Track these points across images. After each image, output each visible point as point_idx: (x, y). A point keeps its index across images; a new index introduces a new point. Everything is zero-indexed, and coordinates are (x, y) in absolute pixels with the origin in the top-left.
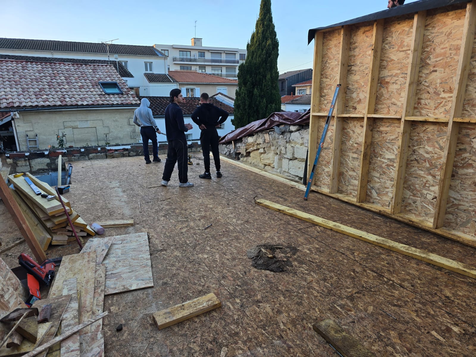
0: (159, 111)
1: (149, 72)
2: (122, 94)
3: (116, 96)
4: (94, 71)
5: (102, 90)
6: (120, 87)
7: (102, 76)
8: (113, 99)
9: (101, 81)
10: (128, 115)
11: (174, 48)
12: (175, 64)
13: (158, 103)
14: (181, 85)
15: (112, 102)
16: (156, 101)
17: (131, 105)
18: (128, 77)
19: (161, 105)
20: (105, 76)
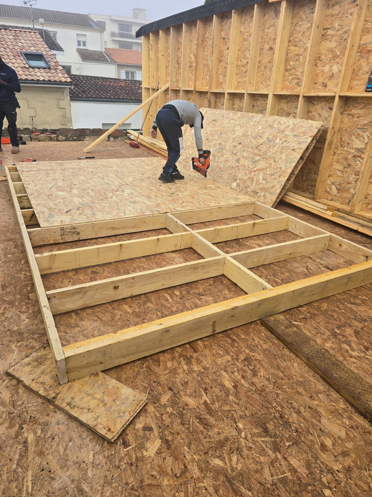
0: (93, 93)
1: (82, 47)
2: (50, 68)
3: (43, 70)
4: (16, 37)
5: (25, 62)
6: (47, 60)
7: (25, 45)
8: (39, 74)
9: (24, 50)
10: (57, 95)
11: (112, 20)
12: (113, 40)
13: (93, 84)
14: (120, 66)
15: (37, 78)
16: (89, 81)
17: (61, 83)
18: (57, 50)
19: (96, 86)
20: (29, 45)
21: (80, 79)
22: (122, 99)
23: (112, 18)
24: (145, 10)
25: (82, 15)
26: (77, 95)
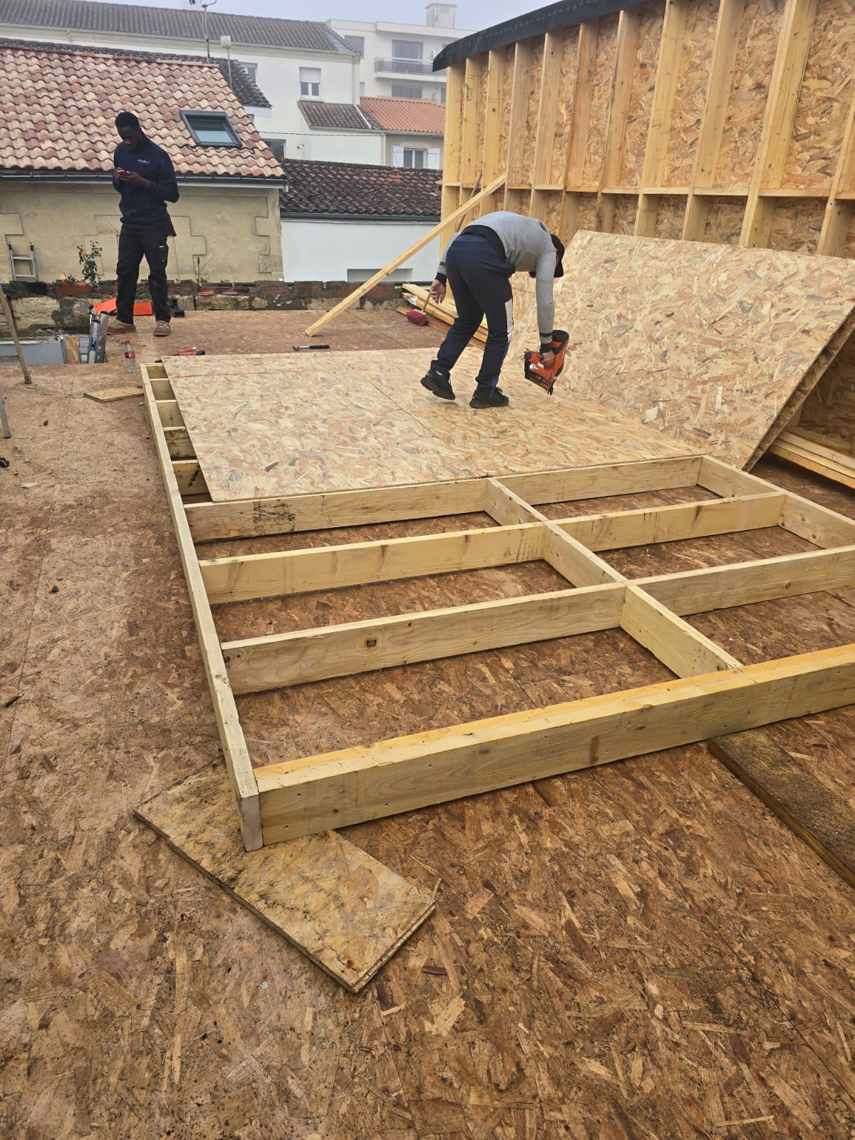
0: (332, 202)
1: (310, 97)
2: (239, 147)
3: (224, 152)
4: (171, 79)
5: (188, 135)
6: (235, 128)
7: (189, 95)
8: (215, 160)
9: (187, 108)
10: (252, 207)
11: (379, 33)
12: (379, 79)
13: (331, 179)
14: (392, 137)
15: (211, 169)
16: (324, 174)
17: (262, 179)
18: (257, 105)
19: (337, 185)
20: (196, 96)
21: (303, 169)
22: (395, 213)
23: (379, 28)
24: (455, 6)
25: (314, 25)
26: (296, 205)
